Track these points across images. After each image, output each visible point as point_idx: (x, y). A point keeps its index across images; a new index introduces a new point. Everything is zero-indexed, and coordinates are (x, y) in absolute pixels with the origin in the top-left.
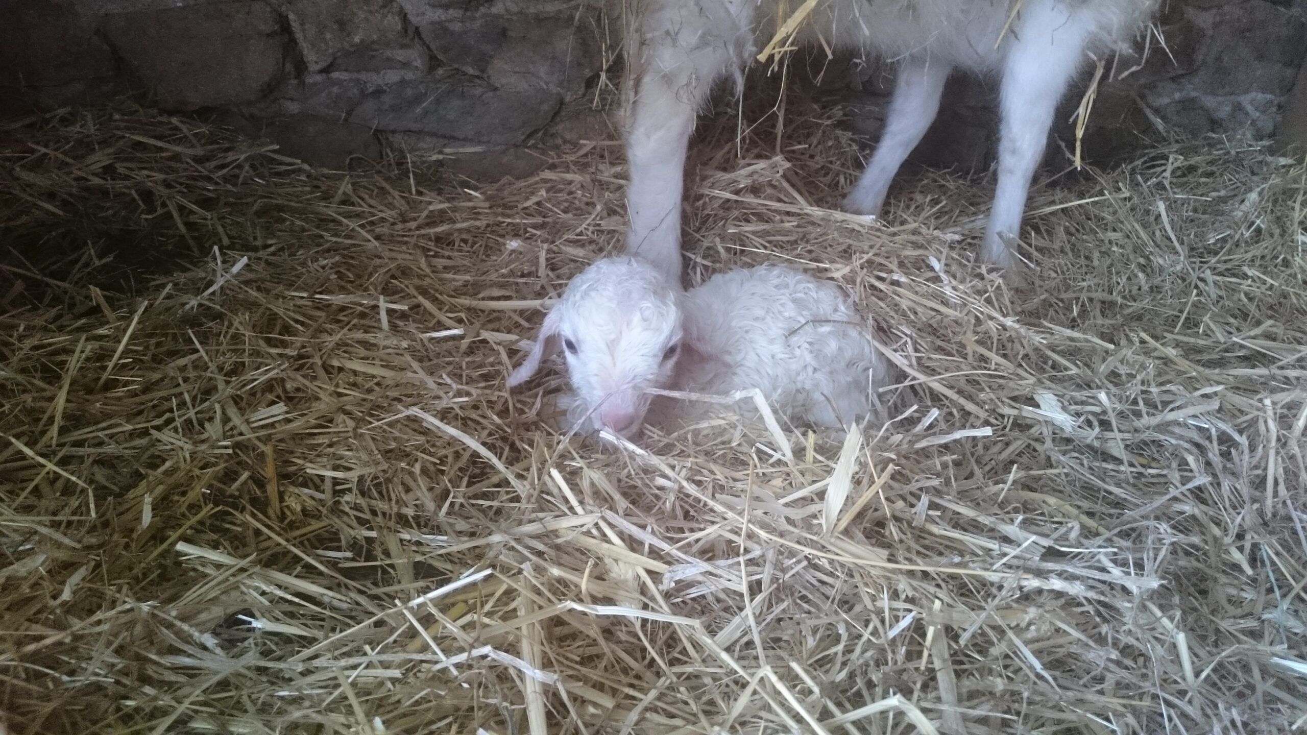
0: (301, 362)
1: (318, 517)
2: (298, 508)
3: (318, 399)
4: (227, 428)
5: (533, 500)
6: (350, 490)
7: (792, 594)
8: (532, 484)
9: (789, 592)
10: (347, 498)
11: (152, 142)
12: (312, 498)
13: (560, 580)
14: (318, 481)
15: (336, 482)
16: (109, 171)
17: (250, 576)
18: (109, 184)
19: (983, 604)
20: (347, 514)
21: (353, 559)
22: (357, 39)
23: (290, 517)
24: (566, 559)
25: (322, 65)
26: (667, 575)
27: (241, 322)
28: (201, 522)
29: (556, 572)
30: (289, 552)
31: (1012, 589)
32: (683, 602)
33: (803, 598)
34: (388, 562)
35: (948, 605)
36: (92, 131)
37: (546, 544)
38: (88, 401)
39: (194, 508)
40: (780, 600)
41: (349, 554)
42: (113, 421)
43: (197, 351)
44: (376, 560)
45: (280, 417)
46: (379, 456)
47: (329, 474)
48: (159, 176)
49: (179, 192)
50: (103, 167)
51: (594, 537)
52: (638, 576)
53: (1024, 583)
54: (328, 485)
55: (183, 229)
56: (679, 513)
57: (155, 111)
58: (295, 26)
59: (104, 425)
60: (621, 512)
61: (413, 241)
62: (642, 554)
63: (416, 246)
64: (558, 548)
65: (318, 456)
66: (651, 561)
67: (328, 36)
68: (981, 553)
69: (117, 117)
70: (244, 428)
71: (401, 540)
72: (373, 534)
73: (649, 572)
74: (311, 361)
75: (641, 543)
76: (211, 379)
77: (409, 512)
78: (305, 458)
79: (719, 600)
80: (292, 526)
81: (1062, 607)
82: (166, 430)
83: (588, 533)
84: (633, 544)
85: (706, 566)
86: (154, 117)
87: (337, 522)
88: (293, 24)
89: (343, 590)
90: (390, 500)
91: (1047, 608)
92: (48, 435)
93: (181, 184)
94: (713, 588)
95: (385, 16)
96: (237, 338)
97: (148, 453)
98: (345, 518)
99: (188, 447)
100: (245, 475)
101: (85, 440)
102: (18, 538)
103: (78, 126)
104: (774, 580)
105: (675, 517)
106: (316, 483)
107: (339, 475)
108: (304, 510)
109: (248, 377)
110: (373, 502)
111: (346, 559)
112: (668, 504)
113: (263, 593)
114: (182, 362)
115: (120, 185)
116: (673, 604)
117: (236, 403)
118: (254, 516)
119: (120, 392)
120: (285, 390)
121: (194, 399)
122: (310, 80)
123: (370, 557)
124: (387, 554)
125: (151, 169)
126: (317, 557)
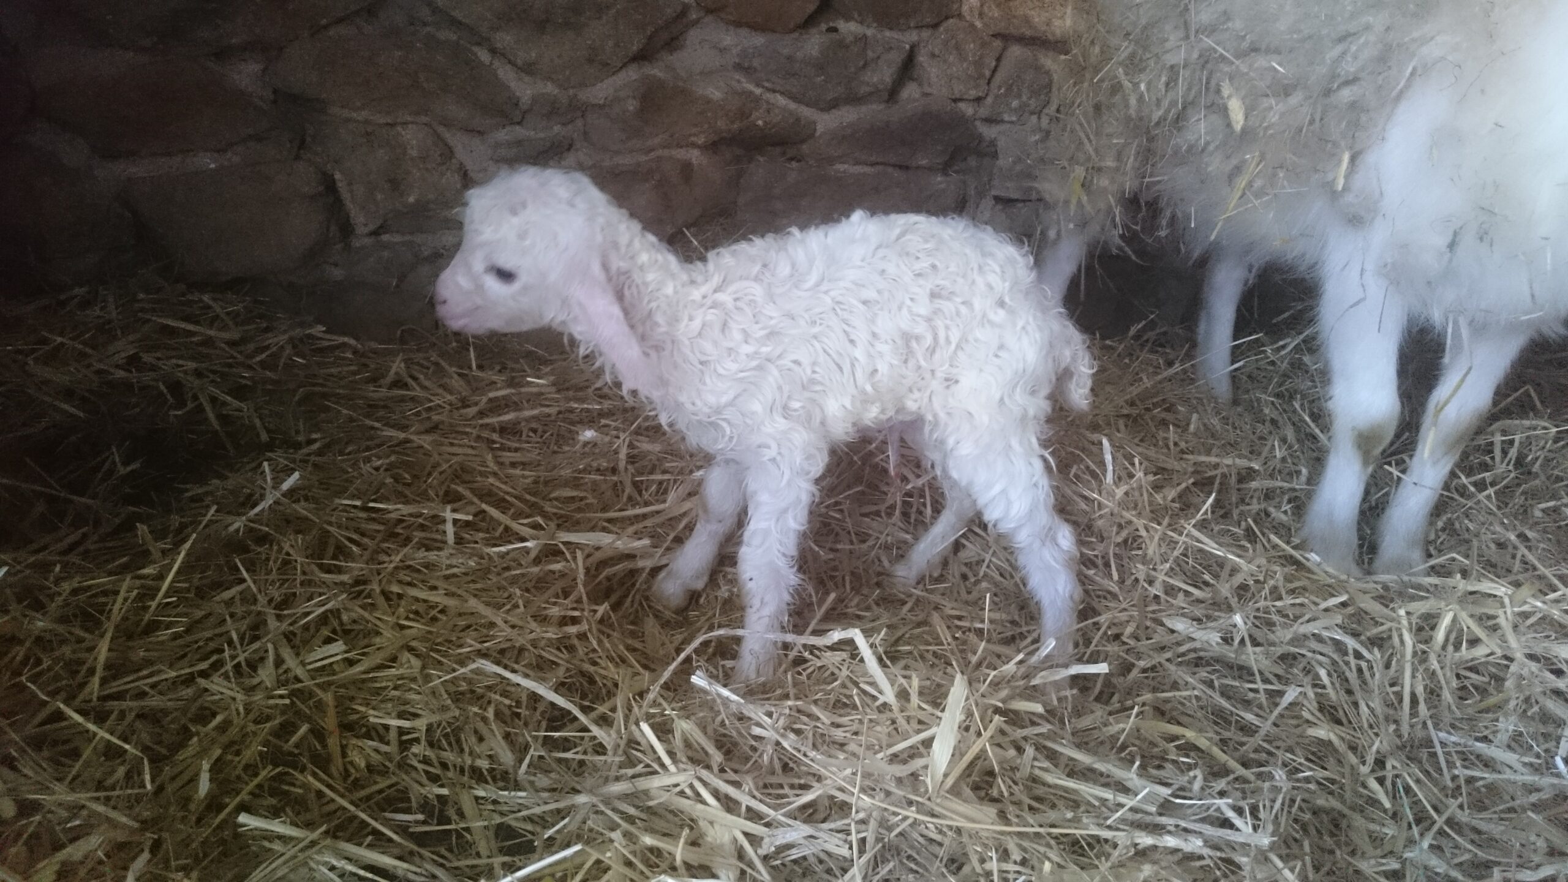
0: (357, 588)
1: (384, 772)
2: (363, 765)
3: (378, 633)
4: (281, 671)
5: (620, 752)
6: (417, 740)
7: (898, 854)
8: (619, 732)
9: (894, 852)
10: (415, 749)
11: (183, 325)
12: (377, 751)
13: (651, 849)
14: (382, 731)
15: (401, 731)
16: (133, 361)
17: (319, 852)
18: (134, 376)
19: (1096, 862)
20: (416, 769)
21: (424, 823)
22: (411, 199)
23: (354, 774)
24: (659, 824)
25: (372, 227)
26: (766, 840)
27: (292, 545)
28: (260, 786)
29: (648, 840)
30: (356, 817)
31: (1126, 847)
32: (783, 865)
33: (909, 857)
34: (463, 825)
35: (1059, 866)
36: (114, 314)
37: (637, 807)
38: (130, 648)
39: (252, 770)
40: (885, 861)
41: (420, 817)
42: (155, 668)
43: (244, 581)
44: (450, 823)
45: (339, 657)
46: (449, 702)
47: (395, 723)
48: (191, 365)
49: (212, 381)
50: (128, 357)
51: (688, 798)
52: (735, 840)
53: (1138, 841)
54: (393, 735)
55: (215, 424)
56: (777, 766)
57: (181, 287)
58: (341, 185)
59: (145, 672)
60: (716, 769)
61: (475, 432)
62: (739, 816)
63: (479, 438)
64: (650, 810)
65: (382, 701)
66: (749, 823)
67: (379, 197)
68: (1097, 804)
69: (141, 296)
70: (299, 672)
71: (477, 798)
72: (445, 791)
73: (746, 834)
74: (369, 587)
75: (737, 803)
76: (259, 613)
77: (483, 764)
78: (367, 705)
79: (821, 862)
80: (357, 785)
81: (1179, 863)
82: (216, 678)
83: (682, 793)
84: (729, 805)
85: (806, 830)
86: (183, 295)
87: (406, 779)
88: (339, 184)
89: (417, 859)
90: (462, 751)
91: (1163, 864)
92: (87, 690)
93: (214, 372)
94: (814, 850)
95: (442, 174)
96: (287, 564)
97: (197, 704)
98: (414, 774)
99: (240, 697)
100: (304, 729)
101: (127, 691)
102: (64, 814)
103: (97, 308)
104: (878, 840)
105: (773, 773)
106: (379, 733)
107: (406, 724)
108: (370, 768)
109: (300, 610)
110: (444, 754)
111: (417, 822)
112: (765, 757)
113: (332, 868)
114: (227, 595)
115: (147, 378)
116: (773, 867)
117: (289, 641)
118: (315, 775)
119: (164, 635)
120: (341, 624)
121: (242, 638)
122: (356, 243)
123: (444, 820)
124: (461, 814)
125: (181, 357)
126: (386, 822)
